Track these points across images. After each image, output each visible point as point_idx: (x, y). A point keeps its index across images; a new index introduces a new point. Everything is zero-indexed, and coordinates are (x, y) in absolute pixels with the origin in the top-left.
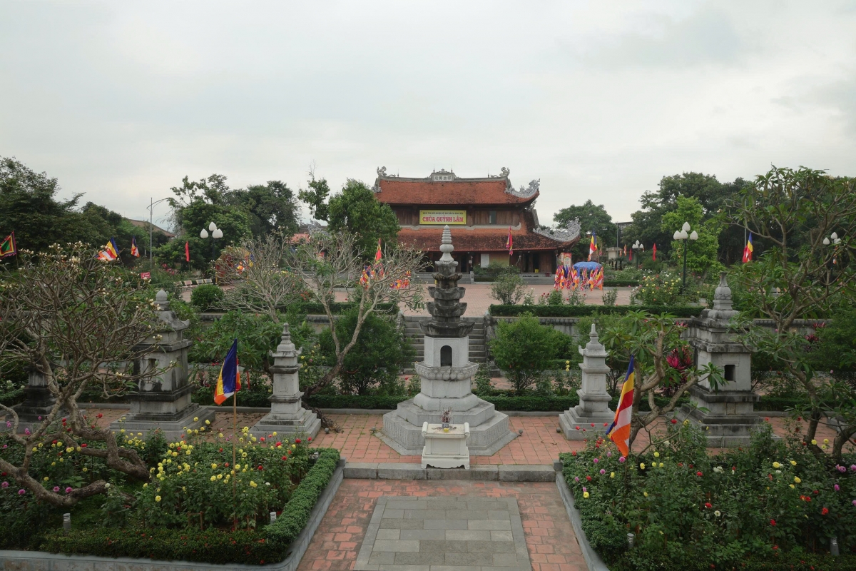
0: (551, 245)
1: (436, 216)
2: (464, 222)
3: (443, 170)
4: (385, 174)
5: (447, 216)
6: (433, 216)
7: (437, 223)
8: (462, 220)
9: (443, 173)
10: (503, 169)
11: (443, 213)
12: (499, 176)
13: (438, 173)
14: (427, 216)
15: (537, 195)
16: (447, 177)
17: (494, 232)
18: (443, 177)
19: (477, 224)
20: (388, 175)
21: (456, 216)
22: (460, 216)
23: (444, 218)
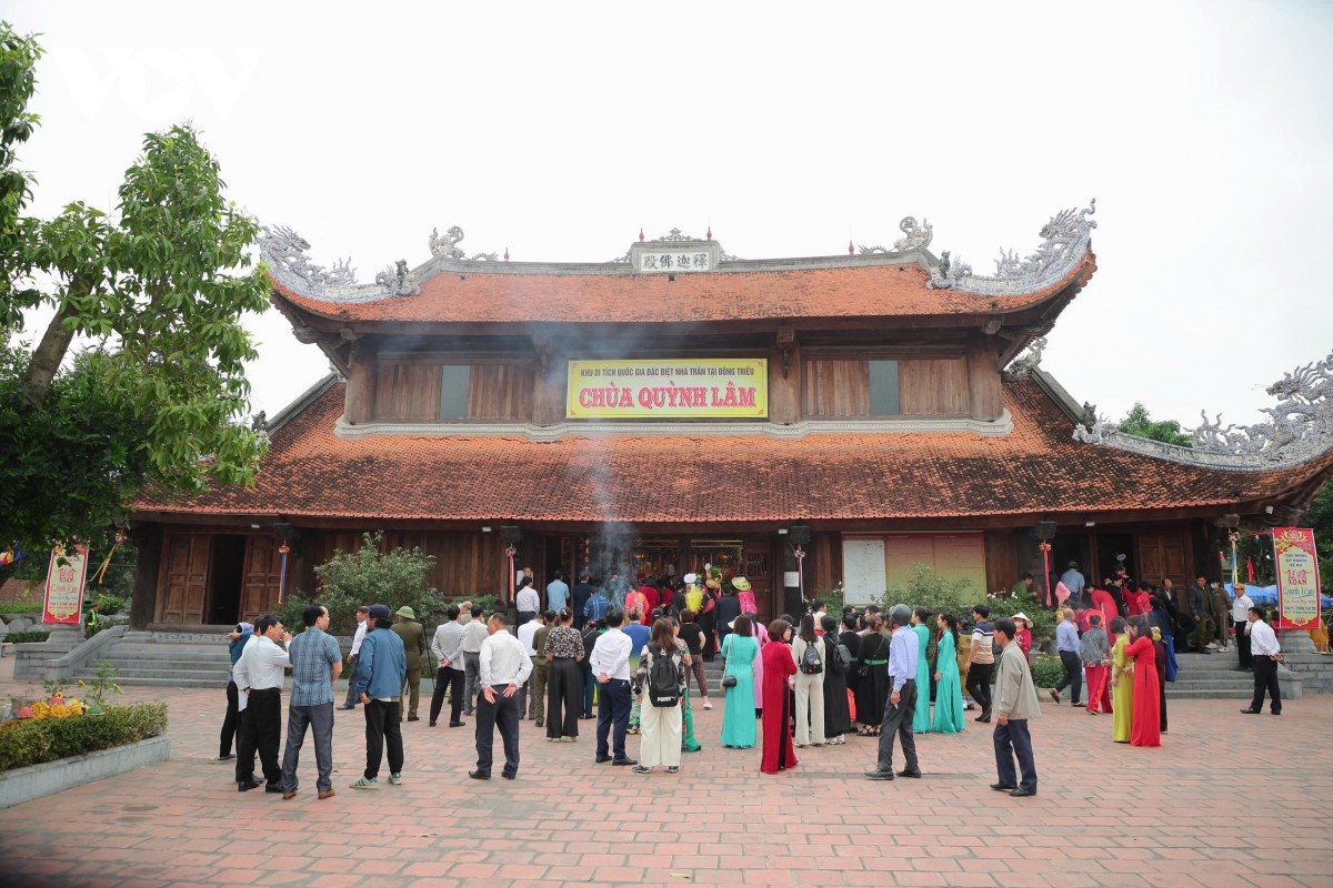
0: (1195, 488)
1: (635, 384)
2: (760, 407)
3: (675, 232)
4: (457, 254)
5: (684, 382)
6: (621, 382)
7: (639, 411)
8: (748, 398)
9: (677, 242)
10: (908, 223)
11: (665, 372)
12: (890, 248)
13: (654, 245)
14: (601, 382)
15: (1087, 268)
16: (690, 255)
17: (896, 446)
18: (675, 256)
19: (817, 416)
20: (469, 255)
21: (721, 383)
22: (741, 382)
23: (672, 393)
